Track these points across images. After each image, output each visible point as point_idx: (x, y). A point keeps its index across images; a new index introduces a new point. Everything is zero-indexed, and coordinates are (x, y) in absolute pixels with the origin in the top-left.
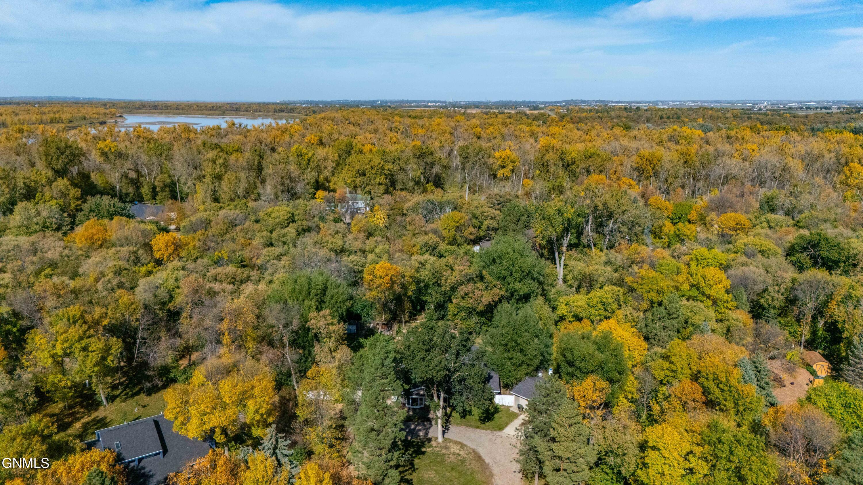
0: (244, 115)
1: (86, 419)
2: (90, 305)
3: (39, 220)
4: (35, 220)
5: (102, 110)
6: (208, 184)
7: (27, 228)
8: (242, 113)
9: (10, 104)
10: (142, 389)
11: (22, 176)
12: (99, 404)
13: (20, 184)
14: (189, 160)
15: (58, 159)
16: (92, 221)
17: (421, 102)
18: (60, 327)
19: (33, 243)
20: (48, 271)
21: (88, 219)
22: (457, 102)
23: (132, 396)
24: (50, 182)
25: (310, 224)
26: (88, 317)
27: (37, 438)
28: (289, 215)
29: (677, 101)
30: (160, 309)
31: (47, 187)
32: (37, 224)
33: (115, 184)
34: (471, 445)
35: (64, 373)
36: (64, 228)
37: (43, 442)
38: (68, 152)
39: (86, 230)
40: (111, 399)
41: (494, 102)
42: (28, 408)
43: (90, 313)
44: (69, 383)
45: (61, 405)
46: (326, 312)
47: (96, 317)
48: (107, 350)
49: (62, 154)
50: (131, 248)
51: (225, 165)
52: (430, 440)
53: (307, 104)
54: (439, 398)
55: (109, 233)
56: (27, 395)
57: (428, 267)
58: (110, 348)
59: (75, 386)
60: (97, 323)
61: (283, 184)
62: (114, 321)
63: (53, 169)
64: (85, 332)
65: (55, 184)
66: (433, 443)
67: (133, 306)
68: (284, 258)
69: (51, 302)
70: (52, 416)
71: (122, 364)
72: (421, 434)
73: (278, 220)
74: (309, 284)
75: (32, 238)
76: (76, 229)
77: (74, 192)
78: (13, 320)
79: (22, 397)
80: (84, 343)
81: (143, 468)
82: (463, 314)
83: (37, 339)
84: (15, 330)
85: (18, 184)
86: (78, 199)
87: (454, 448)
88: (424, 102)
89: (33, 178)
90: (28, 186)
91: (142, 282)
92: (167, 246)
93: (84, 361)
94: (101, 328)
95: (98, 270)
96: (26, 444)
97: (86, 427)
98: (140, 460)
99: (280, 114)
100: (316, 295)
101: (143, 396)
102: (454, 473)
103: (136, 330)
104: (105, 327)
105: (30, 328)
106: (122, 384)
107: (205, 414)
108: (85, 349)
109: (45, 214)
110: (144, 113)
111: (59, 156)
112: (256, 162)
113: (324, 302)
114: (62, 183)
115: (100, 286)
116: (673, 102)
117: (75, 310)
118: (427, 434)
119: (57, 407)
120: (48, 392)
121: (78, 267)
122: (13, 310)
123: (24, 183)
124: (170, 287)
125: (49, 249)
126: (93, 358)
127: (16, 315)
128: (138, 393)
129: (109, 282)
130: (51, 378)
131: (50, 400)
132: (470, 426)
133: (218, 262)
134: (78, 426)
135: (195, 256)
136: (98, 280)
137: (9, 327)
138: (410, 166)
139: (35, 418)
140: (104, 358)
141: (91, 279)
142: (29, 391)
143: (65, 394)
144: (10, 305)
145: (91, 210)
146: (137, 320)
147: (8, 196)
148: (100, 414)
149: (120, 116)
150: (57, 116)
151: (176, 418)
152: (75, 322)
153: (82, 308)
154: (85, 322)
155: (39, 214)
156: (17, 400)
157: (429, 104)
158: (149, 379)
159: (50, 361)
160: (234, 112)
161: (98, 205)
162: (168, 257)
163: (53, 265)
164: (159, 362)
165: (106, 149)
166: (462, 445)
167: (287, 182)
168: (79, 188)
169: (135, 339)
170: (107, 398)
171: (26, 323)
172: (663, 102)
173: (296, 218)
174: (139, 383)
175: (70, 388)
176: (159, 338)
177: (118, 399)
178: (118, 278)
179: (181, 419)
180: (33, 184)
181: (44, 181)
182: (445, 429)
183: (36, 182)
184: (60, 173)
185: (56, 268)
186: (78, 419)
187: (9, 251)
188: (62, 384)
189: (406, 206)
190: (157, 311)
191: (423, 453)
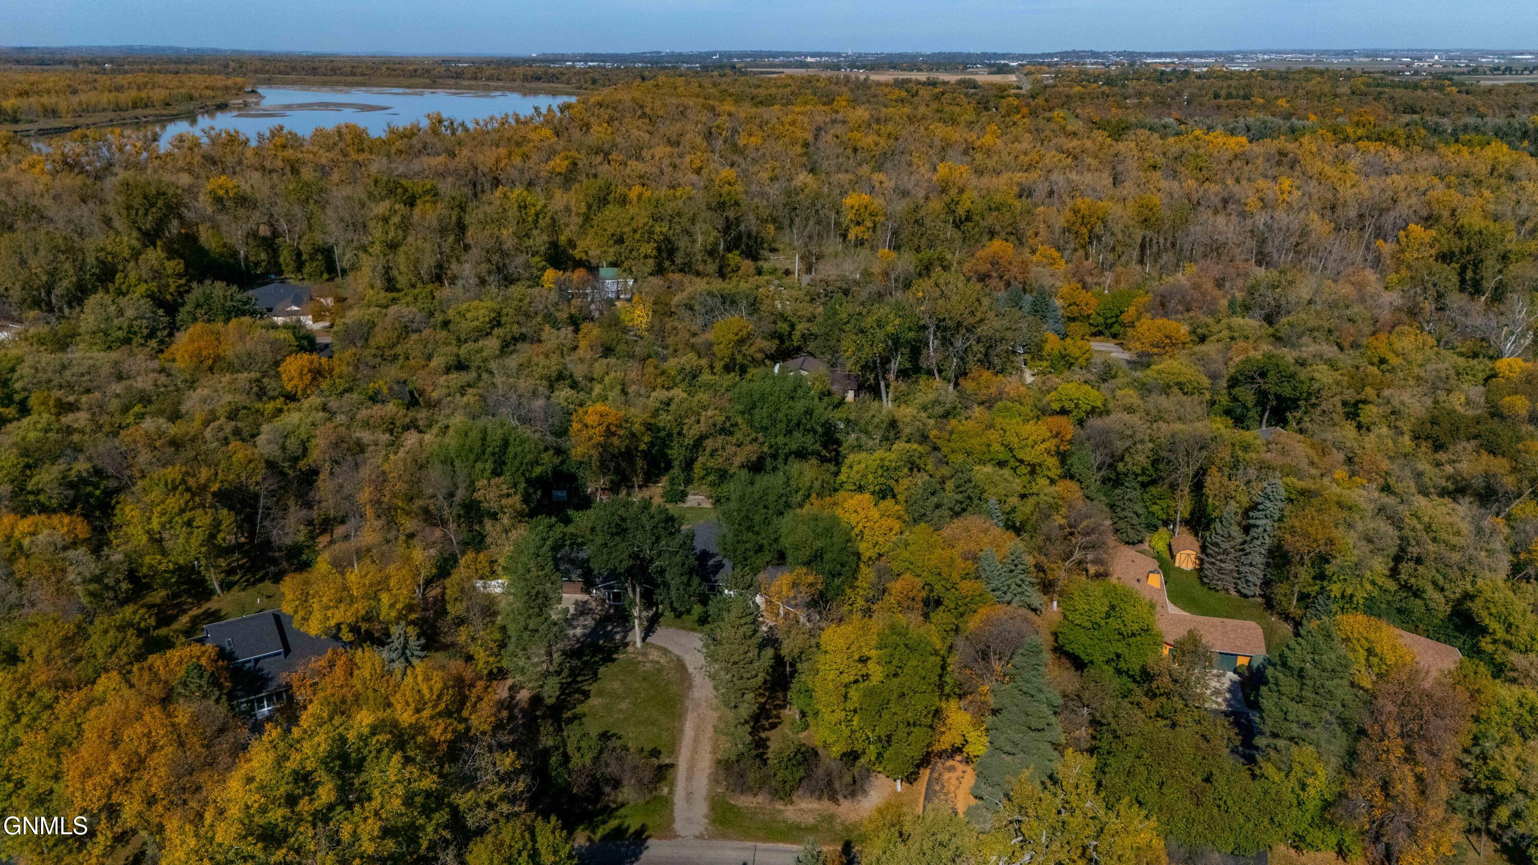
0: (470, 88)
1: (195, 612)
2: (195, 464)
3: (123, 322)
4: (116, 321)
5: (220, 80)
6: (378, 257)
7: (106, 334)
8: (466, 83)
9: (61, 63)
10: (266, 575)
11: (92, 247)
12: (212, 592)
13: (91, 260)
14: (347, 217)
15: (146, 214)
16: (199, 326)
17: (793, 54)
18: (156, 494)
19: (116, 363)
20: (138, 408)
21: (195, 319)
22: (860, 55)
23: (254, 584)
24: (136, 255)
25: (524, 330)
26: (191, 482)
27: (130, 632)
28: (493, 315)
29: (1271, 52)
30: (290, 467)
31: (132, 263)
32: (120, 328)
33: (238, 247)
34: (676, 651)
35: (164, 553)
36: (159, 334)
37: (139, 636)
38: (160, 203)
39: (192, 341)
40: (227, 586)
41: (928, 56)
42: (121, 596)
43: (194, 475)
44: (171, 566)
45: (163, 593)
46: (507, 477)
47: (202, 481)
48: (216, 525)
49: (153, 205)
50: (253, 375)
51: (405, 226)
52: (627, 645)
53: (586, 61)
54: (634, 592)
55: (223, 347)
56: (118, 581)
57: (673, 407)
58: (220, 523)
59: (179, 569)
60: (204, 488)
61: (489, 261)
62: (226, 485)
63: (139, 229)
64: (187, 503)
65: (143, 257)
66: (630, 649)
67: (252, 465)
68: (470, 391)
69: (144, 457)
70: (150, 607)
71: (243, 540)
72: (618, 637)
73: (476, 323)
74: (484, 439)
75: (114, 355)
76: (177, 335)
77: (174, 266)
78: (94, 479)
79: (112, 584)
80: (187, 516)
81: (261, 670)
82: (711, 478)
83: (127, 510)
84: (98, 492)
85: (88, 260)
86: (180, 276)
87: (654, 655)
88: (799, 54)
89: (109, 248)
90: (103, 262)
91: (265, 428)
92: (301, 374)
93: (187, 540)
94: (210, 496)
95: (207, 408)
96: (120, 636)
97: (195, 621)
98: (257, 661)
99: (534, 85)
100: (493, 454)
101: (267, 583)
102: (645, 685)
103: (256, 496)
104: (214, 495)
105: (117, 491)
106: (241, 567)
107: (328, 608)
108: (189, 523)
109: (130, 313)
110: (293, 83)
111: (147, 210)
112: (454, 218)
113: (505, 463)
114: (154, 256)
115: (208, 433)
116: (1265, 53)
117: (173, 473)
118: (625, 637)
119: (158, 596)
120: (145, 577)
121: (179, 403)
122: (94, 467)
123: (97, 258)
124: (304, 436)
125: (139, 374)
126: (199, 535)
127: (98, 472)
128: (261, 580)
129: (221, 429)
130: (147, 559)
131: (149, 587)
132: (684, 628)
133: (374, 399)
134: (185, 619)
135: (341, 389)
136: (206, 423)
137: (90, 489)
138: (698, 226)
139: (129, 610)
140: (212, 536)
141: (197, 424)
142: (121, 577)
143: (166, 580)
144: (90, 459)
145: (198, 306)
146: (257, 484)
147: (74, 279)
148: (212, 605)
149: (253, 92)
150: (143, 94)
151: (296, 612)
152: (175, 488)
153: (184, 469)
154: (188, 489)
155: (121, 312)
156: (107, 588)
157: (809, 59)
158: (275, 562)
159: (145, 538)
160: (452, 82)
161: (208, 297)
162: (304, 390)
163: (145, 400)
164: (288, 541)
165: (221, 193)
166: (665, 651)
167: (496, 258)
168: (181, 257)
169: (255, 508)
170: (221, 586)
171: (112, 484)
172: (1245, 54)
173: (504, 320)
174: (263, 568)
175: (173, 572)
176: (285, 509)
177: (236, 588)
178: (233, 423)
179: (301, 613)
180: (110, 258)
181: (126, 253)
182: (648, 631)
183: (114, 255)
184: (150, 237)
185: (150, 402)
186: (185, 612)
187: (83, 375)
188: (162, 567)
189: (676, 300)
190: (287, 470)
191: (614, 660)
